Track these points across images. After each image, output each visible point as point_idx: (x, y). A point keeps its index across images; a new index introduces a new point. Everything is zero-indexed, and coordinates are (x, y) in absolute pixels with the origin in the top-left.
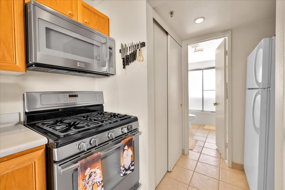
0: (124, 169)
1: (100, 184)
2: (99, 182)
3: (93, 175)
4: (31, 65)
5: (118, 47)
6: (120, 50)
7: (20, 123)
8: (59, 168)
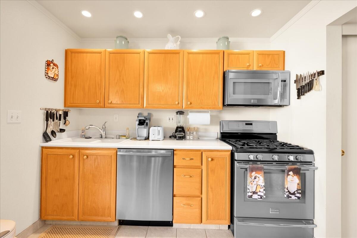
0: (287, 191)
1: (262, 187)
2: (261, 186)
3: (257, 179)
4: (225, 105)
5: (293, 78)
6: (295, 81)
7: (217, 138)
8: (237, 164)
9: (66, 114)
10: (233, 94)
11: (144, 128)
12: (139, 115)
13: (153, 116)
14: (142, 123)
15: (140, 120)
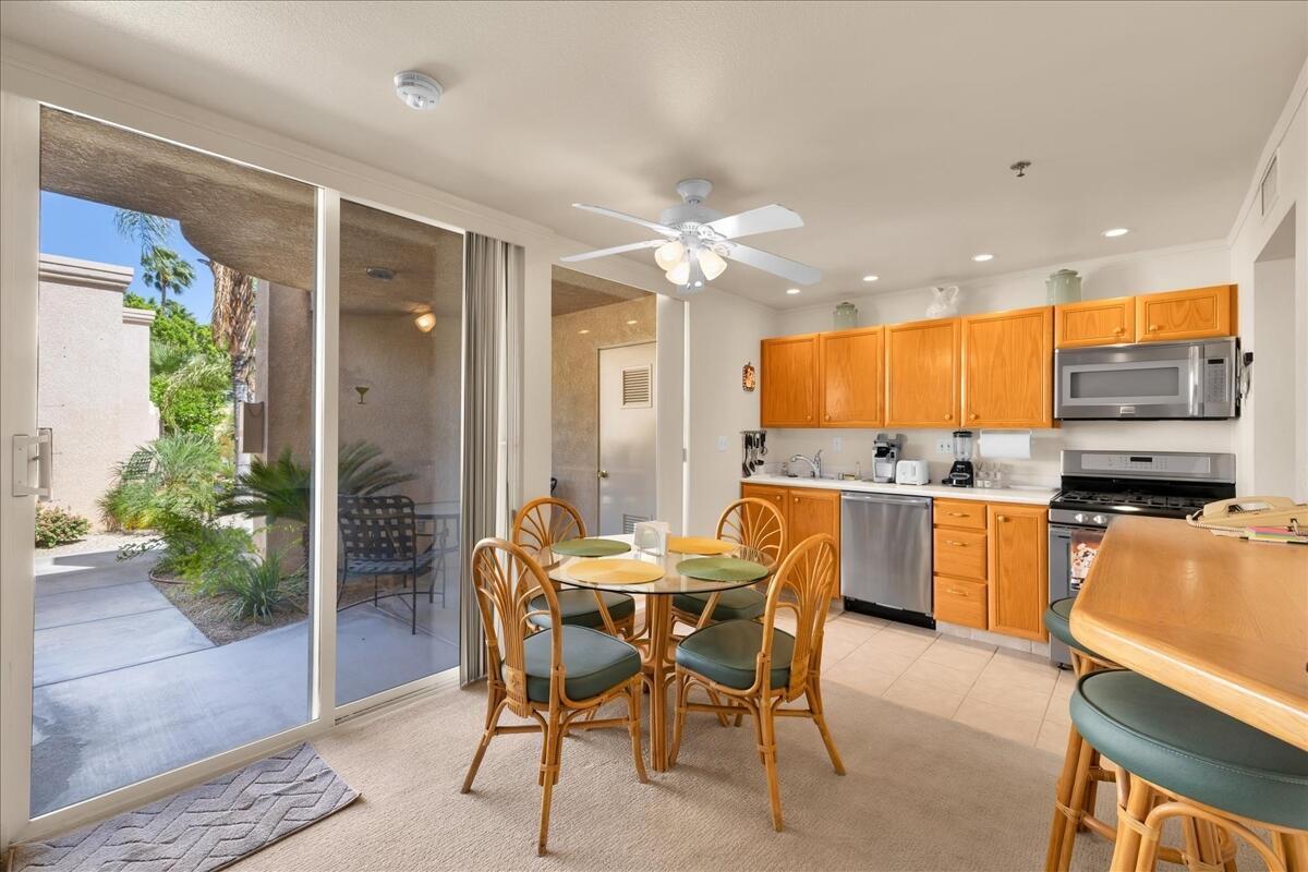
8: (1053, 529)
9: (763, 437)
10: (1072, 396)
11: (888, 462)
12: (878, 438)
13: (906, 440)
14: (882, 453)
15: (879, 448)
